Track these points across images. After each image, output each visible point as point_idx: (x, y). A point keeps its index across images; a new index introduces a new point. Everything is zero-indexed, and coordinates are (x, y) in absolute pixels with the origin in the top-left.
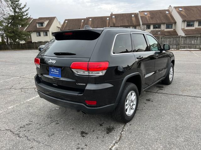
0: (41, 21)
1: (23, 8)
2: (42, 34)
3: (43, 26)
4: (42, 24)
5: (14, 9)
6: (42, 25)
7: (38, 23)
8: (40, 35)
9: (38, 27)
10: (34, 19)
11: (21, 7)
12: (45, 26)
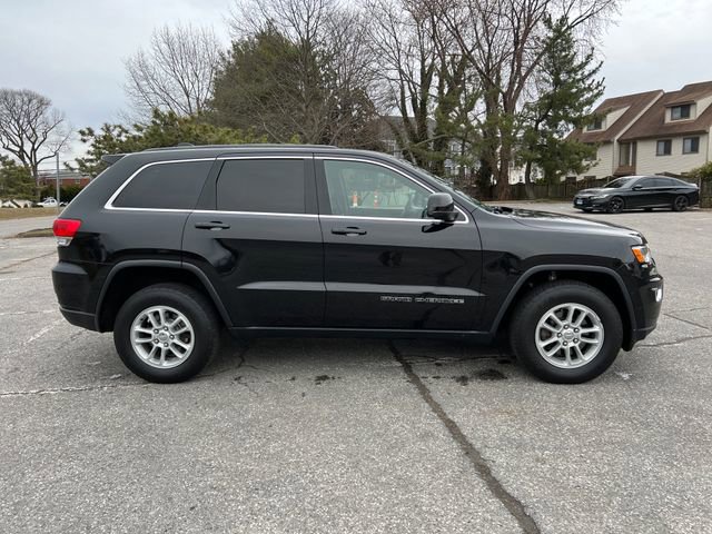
0: (685, 99)
1: (582, 66)
2: (677, 146)
3: (688, 116)
4: (685, 108)
5: (556, 74)
6: (685, 113)
7: (673, 107)
8: (668, 151)
9: (668, 120)
10: (665, 94)
11: (576, 63)
12: (699, 114)
